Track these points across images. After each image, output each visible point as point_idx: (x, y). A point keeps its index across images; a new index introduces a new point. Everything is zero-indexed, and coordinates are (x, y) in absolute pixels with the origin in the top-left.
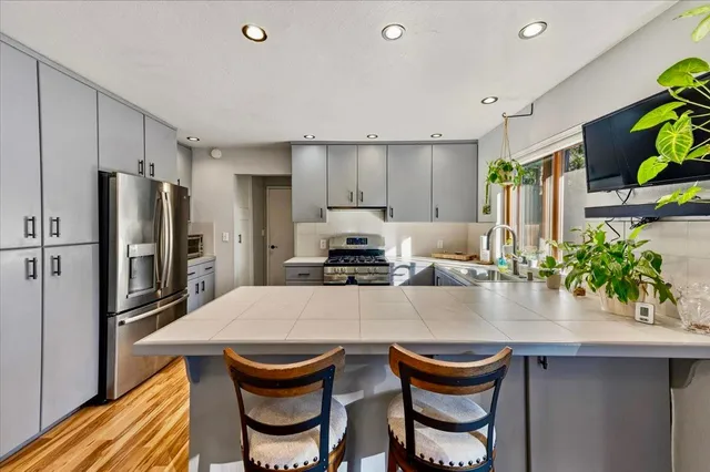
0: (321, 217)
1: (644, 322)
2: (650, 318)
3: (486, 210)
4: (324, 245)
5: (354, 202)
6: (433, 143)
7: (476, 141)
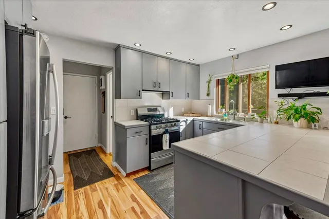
0: (139, 96)
1: (315, 129)
2: (317, 127)
3: (208, 95)
4: (133, 113)
5: (156, 88)
6: (186, 63)
7: (199, 65)
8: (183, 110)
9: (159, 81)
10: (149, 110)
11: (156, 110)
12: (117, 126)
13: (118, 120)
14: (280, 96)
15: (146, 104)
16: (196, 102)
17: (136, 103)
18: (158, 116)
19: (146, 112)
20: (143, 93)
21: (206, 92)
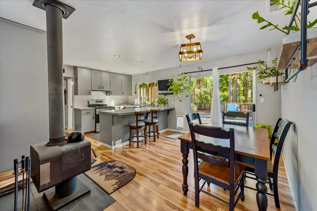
0: (90, 94)
3: (135, 93)
4: (86, 104)
5: (101, 89)
6: (122, 74)
7: (131, 76)
8: (122, 102)
9: (103, 85)
10: (97, 102)
11: (101, 102)
12: (75, 110)
13: (76, 107)
14: (159, 94)
15: (95, 98)
16: (130, 97)
17: (88, 97)
18: (102, 105)
19: (94, 103)
20: (92, 92)
21: (135, 91)
